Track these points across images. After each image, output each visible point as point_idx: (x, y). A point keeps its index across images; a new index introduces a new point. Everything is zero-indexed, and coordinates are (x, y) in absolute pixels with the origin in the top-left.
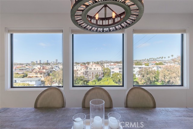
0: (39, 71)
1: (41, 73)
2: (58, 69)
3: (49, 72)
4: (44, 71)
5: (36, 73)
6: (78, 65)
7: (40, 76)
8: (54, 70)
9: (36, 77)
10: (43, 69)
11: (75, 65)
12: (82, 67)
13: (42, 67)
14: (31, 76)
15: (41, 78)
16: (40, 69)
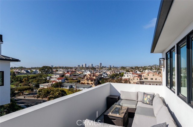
0: (90, 78)
1: (92, 81)
2: (106, 76)
3: (99, 79)
4: (94, 78)
5: (87, 80)
6: (129, 73)
7: (91, 83)
8: (103, 76)
9: (88, 83)
10: (93, 76)
11: (126, 73)
12: (134, 75)
13: (92, 74)
14: (83, 82)
15: (91, 84)
16: (90, 75)
